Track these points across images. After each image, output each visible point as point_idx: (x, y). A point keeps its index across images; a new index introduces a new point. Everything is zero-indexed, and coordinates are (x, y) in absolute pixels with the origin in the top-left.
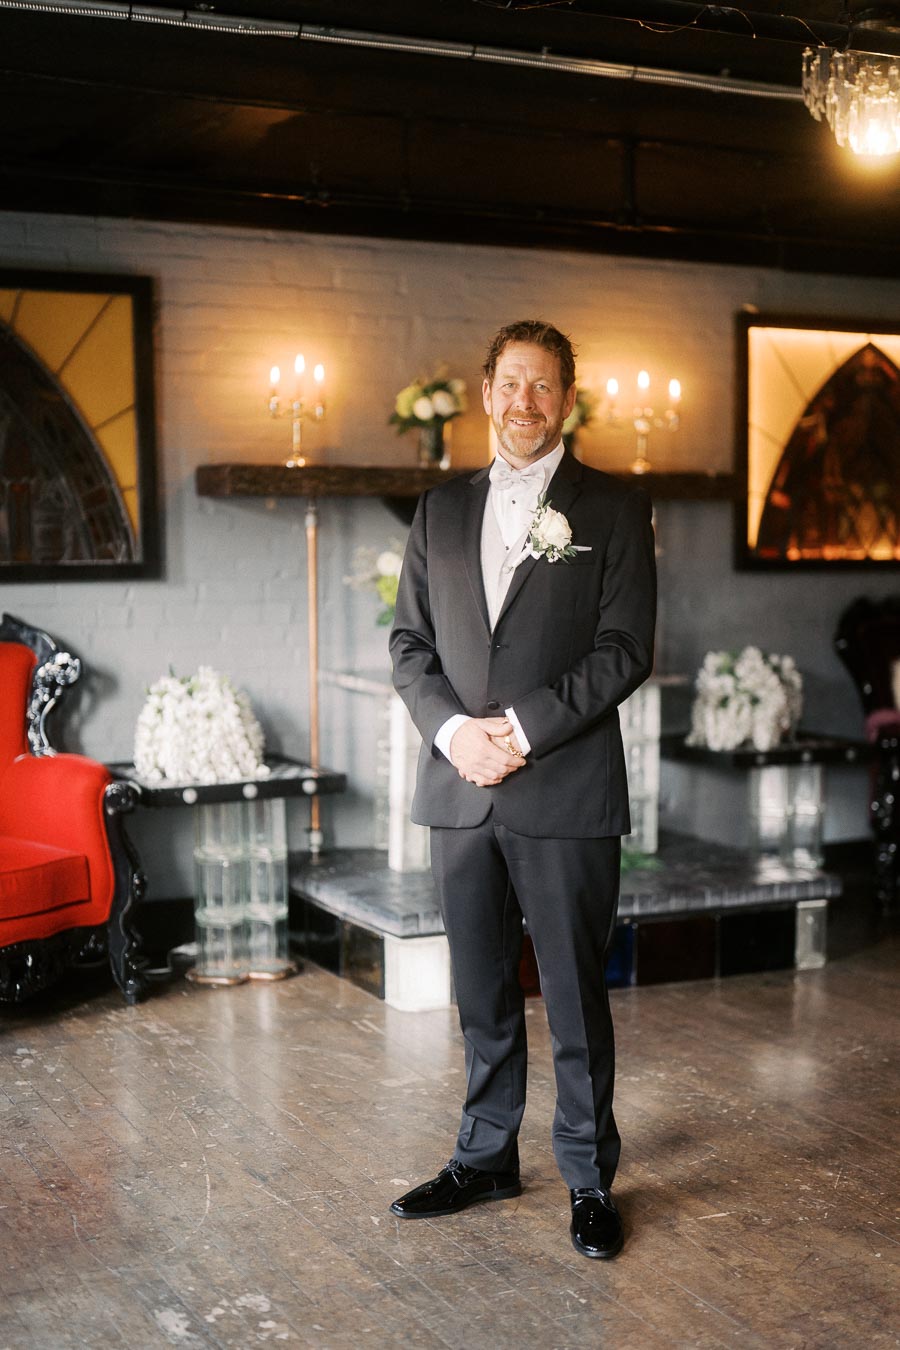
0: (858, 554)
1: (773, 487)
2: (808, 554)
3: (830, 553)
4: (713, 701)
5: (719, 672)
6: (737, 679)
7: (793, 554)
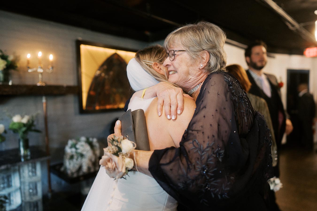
0: (116, 107)
1: (90, 89)
2: (102, 107)
3: (108, 107)
4: (68, 157)
5: (71, 147)
6: (76, 149)
7: (97, 108)
